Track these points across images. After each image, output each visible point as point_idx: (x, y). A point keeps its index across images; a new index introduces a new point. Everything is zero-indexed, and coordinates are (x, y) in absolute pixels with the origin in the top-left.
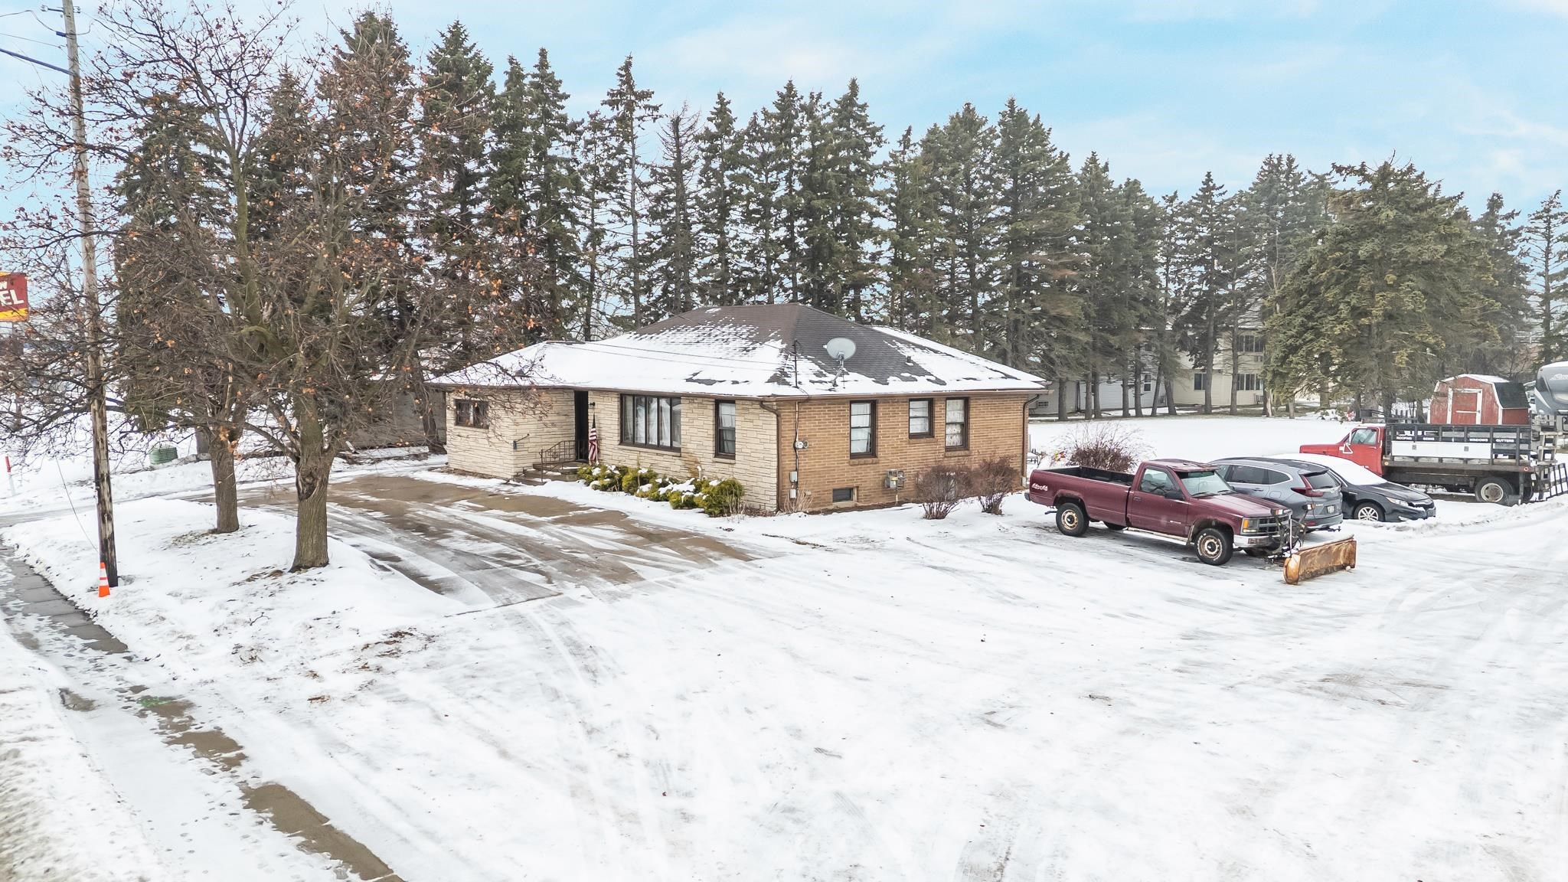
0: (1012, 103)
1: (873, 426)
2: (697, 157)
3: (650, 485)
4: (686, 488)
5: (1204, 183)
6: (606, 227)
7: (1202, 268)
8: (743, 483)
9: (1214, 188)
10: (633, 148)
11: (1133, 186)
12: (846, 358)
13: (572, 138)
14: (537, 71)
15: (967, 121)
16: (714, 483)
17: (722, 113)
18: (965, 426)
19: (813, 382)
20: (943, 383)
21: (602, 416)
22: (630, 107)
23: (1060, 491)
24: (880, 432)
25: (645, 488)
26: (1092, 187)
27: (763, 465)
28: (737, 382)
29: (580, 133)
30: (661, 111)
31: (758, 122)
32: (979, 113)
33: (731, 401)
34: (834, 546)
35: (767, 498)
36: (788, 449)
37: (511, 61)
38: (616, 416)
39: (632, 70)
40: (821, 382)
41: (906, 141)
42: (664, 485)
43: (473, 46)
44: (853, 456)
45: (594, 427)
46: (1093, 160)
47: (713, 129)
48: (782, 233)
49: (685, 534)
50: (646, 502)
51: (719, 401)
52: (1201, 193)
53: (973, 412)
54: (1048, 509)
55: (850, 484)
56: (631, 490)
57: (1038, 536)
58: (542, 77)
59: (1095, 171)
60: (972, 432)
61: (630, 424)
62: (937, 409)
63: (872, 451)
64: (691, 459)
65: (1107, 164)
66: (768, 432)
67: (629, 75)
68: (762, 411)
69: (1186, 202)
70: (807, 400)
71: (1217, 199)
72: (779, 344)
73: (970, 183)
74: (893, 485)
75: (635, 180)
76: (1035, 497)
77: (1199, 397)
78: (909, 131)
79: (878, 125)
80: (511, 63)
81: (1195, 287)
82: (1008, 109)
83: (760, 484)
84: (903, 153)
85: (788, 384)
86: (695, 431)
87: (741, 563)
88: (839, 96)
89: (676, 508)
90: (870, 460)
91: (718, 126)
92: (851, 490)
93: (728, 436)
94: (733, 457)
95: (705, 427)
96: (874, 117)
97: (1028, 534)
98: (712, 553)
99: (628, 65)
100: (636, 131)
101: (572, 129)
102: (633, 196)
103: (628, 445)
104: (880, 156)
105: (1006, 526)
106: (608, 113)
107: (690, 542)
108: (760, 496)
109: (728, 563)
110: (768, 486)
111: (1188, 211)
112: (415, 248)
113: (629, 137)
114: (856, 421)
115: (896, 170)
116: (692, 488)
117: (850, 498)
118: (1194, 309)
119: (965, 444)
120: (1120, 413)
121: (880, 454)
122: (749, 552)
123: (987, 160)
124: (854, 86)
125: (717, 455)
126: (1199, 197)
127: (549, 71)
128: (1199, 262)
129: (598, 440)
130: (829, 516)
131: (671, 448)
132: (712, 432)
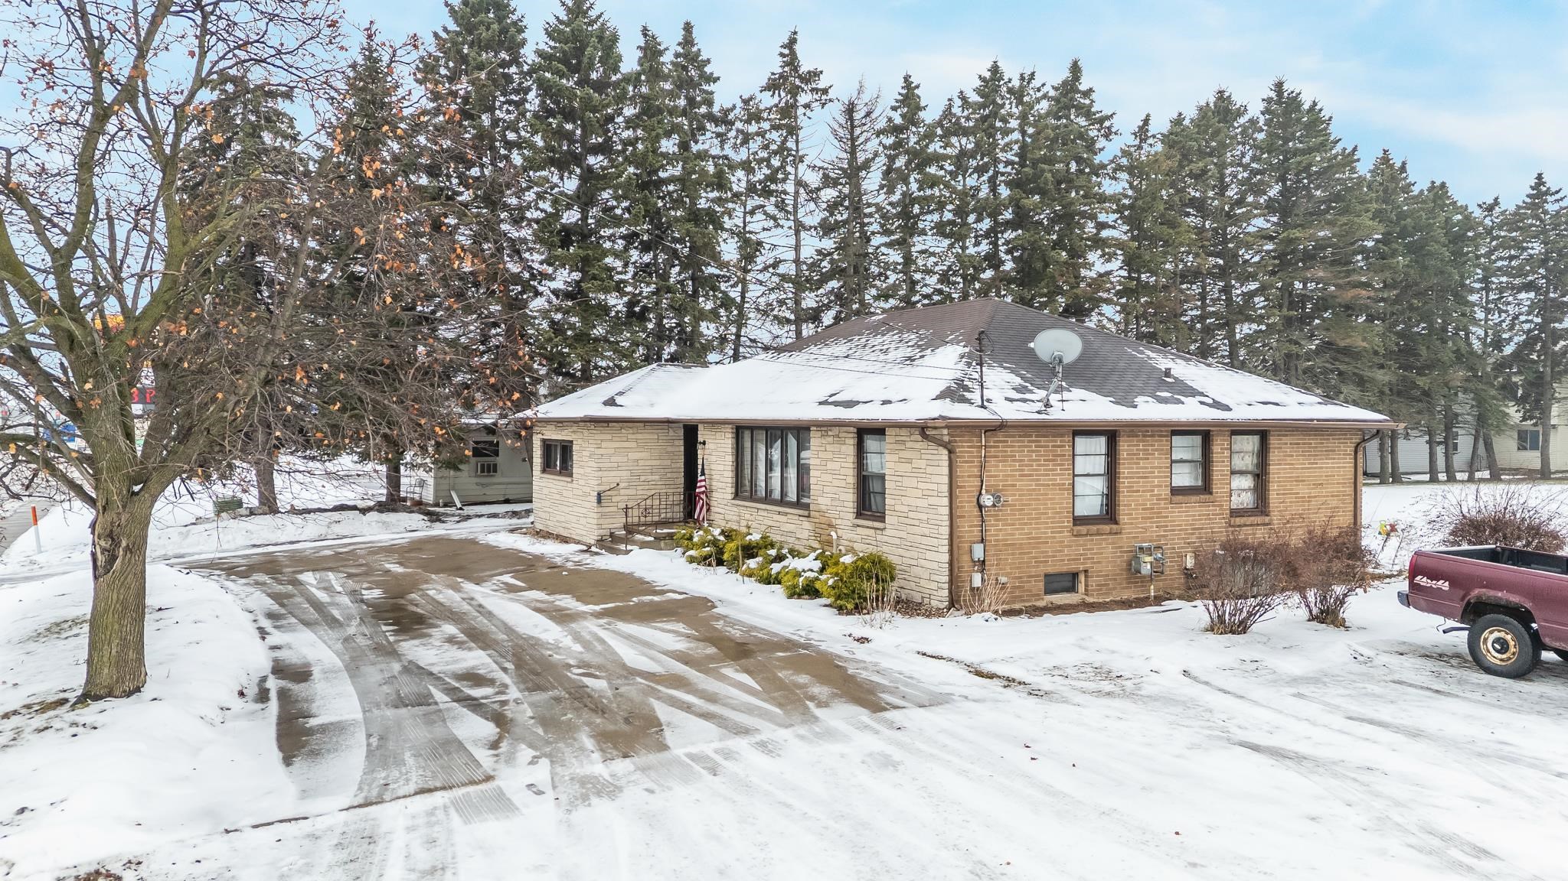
0: (1279, 86)
1: (1112, 473)
2: (876, 154)
3: (759, 559)
4: (808, 564)
5: (1533, 188)
6: (762, 236)
7: (1532, 295)
8: (893, 559)
9: (1548, 192)
10: (797, 142)
11: (1439, 191)
12: (1066, 361)
13: (721, 129)
14: (680, 50)
15: (1223, 110)
16: (847, 559)
17: (910, 99)
18: (1260, 476)
19: (1011, 400)
20: (1228, 408)
21: (713, 458)
22: (794, 91)
23: (1476, 592)
24: (1123, 484)
25: (752, 563)
26: (1385, 191)
27: (926, 531)
28: (890, 402)
29: (732, 123)
30: (831, 94)
31: (954, 110)
32: (1238, 100)
33: (878, 430)
34: (1045, 683)
35: (934, 586)
36: (968, 507)
37: (645, 31)
38: (729, 459)
39: (797, 47)
40: (1025, 401)
41: (1142, 133)
42: (780, 558)
43: (600, 16)
44: (1078, 521)
45: (703, 474)
46: (1385, 159)
47: (898, 120)
48: (984, 247)
49: (788, 645)
50: (751, 584)
51: (865, 432)
52: (1528, 200)
53: (1274, 456)
54: (1451, 623)
55: (1073, 567)
56: (734, 565)
57: (1438, 675)
58: (685, 56)
59: (1390, 173)
60: (1273, 487)
61: (747, 471)
62: (1216, 448)
63: (1110, 513)
64: (823, 520)
65: (1404, 164)
66: (935, 479)
67: (793, 54)
68: (924, 444)
69: (1512, 208)
70: (997, 428)
71: (1551, 207)
72: (960, 349)
73: (1223, 188)
74: (1146, 569)
75: (799, 183)
76: (1420, 599)
77: (1532, 459)
78: (1146, 121)
79: (1107, 112)
80: (645, 35)
81: (1522, 318)
82: (1273, 95)
83: (923, 562)
84: (1140, 147)
85: (969, 401)
86: (829, 477)
87: (863, 715)
88: (1058, 81)
89: (791, 596)
90: (1107, 528)
91: (903, 116)
92: (1075, 576)
93: (875, 486)
94: (882, 519)
95: (843, 471)
96: (1101, 106)
97: (1410, 668)
98: (817, 690)
99: (792, 42)
100: (802, 121)
101: (724, 119)
102: (795, 200)
103: (744, 499)
104: (1109, 151)
105: (1367, 652)
106: (767, 100)
107: (788, 663)
108: (923, 583)
109: (841, 716)
110: (935, 566)
111: (1514, 221)
112: (536, 266)
113: (793, 130)
114: (1082, 465)
115: (1130, 170)
116: (817, 565)
117: (1072, 589)
118: (1522, 347)
119: (1262, 505)
120: (1427, 477)
121: (1123, 518)
122: (885, 689)
123: (1246, 160)
124: (1076, 69)
125: (859, 515)
126: (1527, 206)
127: (694, 49)
128: (1528, 287)
129: (708, 493)
130: (1037, 622)
131: (798, 504)
132: (852, 480)
